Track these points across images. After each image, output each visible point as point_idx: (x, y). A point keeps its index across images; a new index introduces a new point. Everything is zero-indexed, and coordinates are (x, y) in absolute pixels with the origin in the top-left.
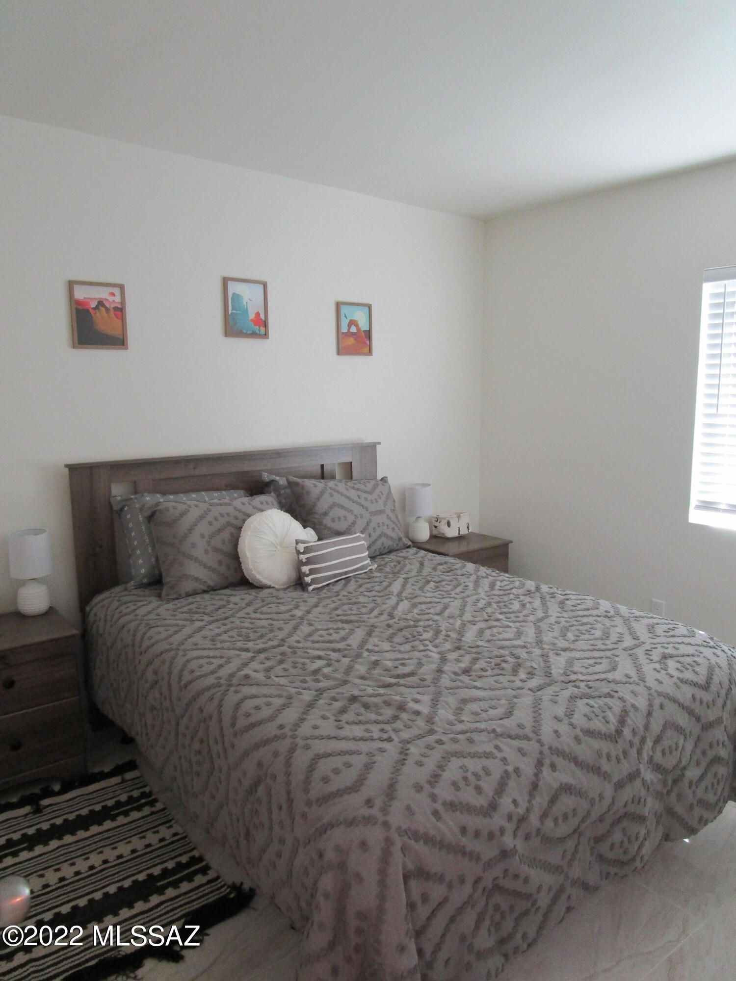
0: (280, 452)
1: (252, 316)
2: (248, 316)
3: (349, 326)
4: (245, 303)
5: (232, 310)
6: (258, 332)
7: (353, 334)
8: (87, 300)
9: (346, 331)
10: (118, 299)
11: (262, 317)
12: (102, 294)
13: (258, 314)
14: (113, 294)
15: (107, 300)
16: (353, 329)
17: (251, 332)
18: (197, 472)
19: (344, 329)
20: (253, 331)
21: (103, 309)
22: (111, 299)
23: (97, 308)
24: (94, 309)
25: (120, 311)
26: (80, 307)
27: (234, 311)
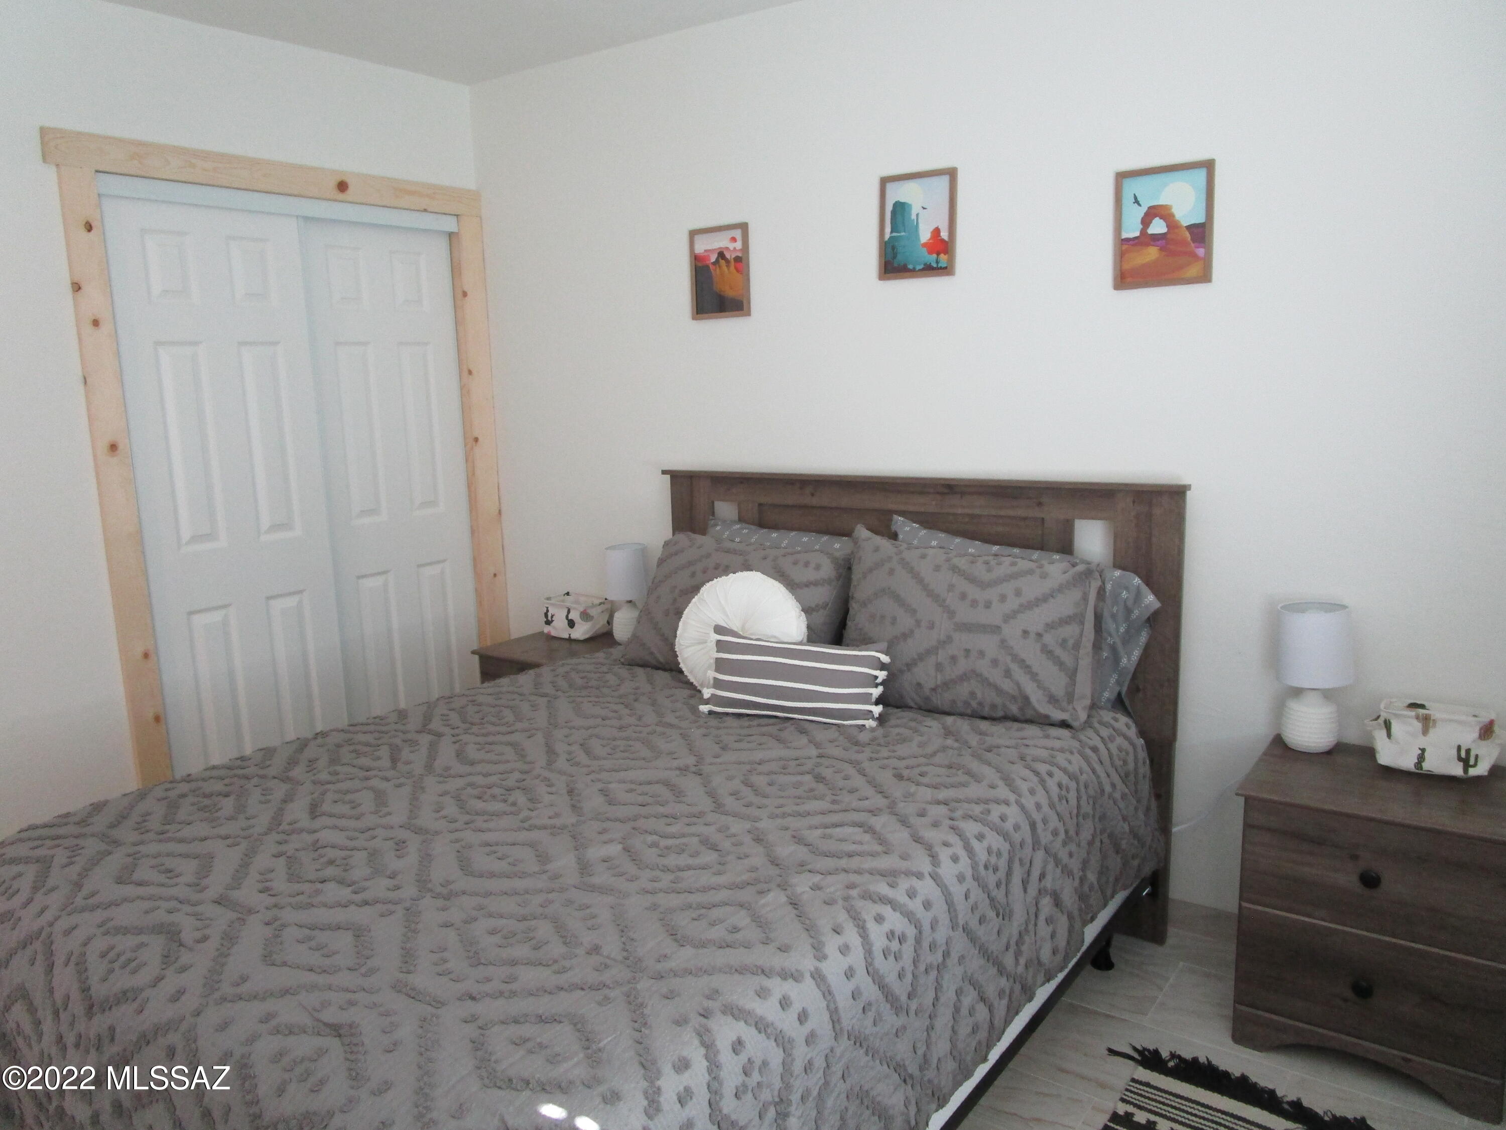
0: (952, 483)
1: (925, 236)
2: (919, 239)
3: (1146, 220)
4: (914, 217)
5: (892, 232)
6: (935, 265)
7: (1155, 238)
8: (706, 254)
9: (1137, 234)
10: (738, 245)
11: (944, 235)
12: (720, 242)
13: (937, 231)
14: (734, 240)
15: (727, 248)
16: (1158, 227)
17: (921, 267)
18: (815, 501)
19: (1132, 230)
20: (925, 265)
21: (722, 262)
22: (731, 246)
23: (716, 262)
24: (714, 264)
25: (741, 262)
26: (700, 264)
27: (894, 234)
